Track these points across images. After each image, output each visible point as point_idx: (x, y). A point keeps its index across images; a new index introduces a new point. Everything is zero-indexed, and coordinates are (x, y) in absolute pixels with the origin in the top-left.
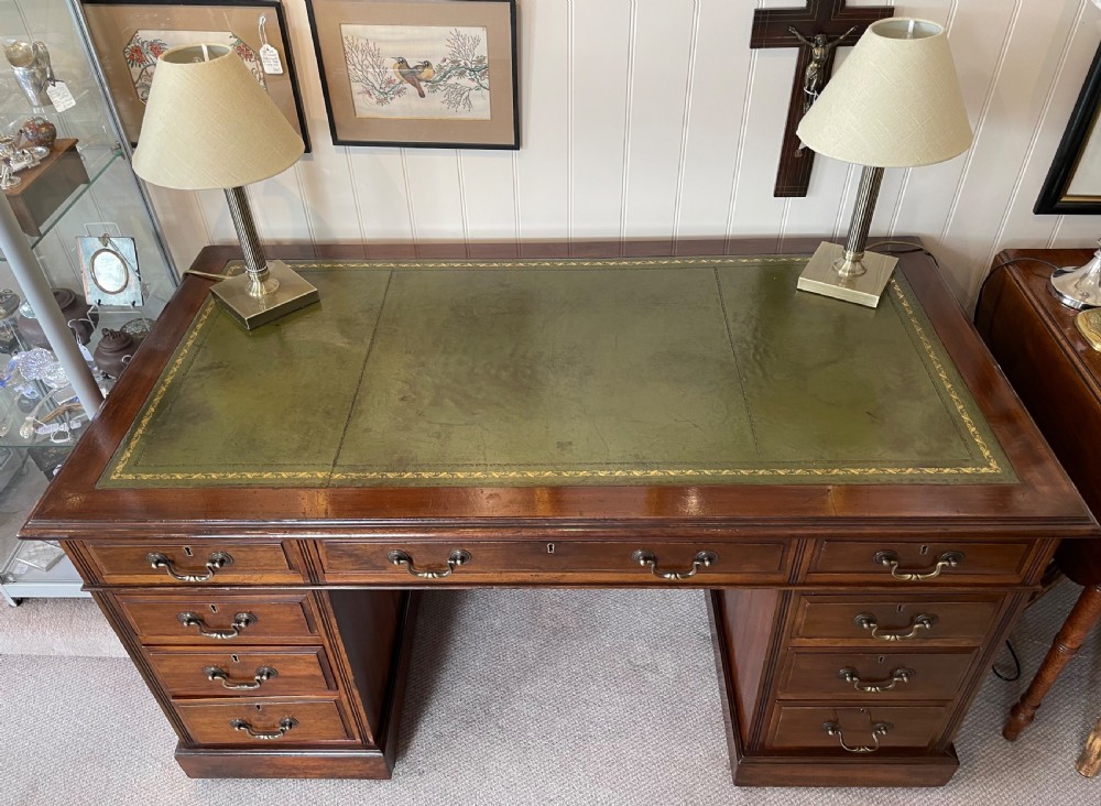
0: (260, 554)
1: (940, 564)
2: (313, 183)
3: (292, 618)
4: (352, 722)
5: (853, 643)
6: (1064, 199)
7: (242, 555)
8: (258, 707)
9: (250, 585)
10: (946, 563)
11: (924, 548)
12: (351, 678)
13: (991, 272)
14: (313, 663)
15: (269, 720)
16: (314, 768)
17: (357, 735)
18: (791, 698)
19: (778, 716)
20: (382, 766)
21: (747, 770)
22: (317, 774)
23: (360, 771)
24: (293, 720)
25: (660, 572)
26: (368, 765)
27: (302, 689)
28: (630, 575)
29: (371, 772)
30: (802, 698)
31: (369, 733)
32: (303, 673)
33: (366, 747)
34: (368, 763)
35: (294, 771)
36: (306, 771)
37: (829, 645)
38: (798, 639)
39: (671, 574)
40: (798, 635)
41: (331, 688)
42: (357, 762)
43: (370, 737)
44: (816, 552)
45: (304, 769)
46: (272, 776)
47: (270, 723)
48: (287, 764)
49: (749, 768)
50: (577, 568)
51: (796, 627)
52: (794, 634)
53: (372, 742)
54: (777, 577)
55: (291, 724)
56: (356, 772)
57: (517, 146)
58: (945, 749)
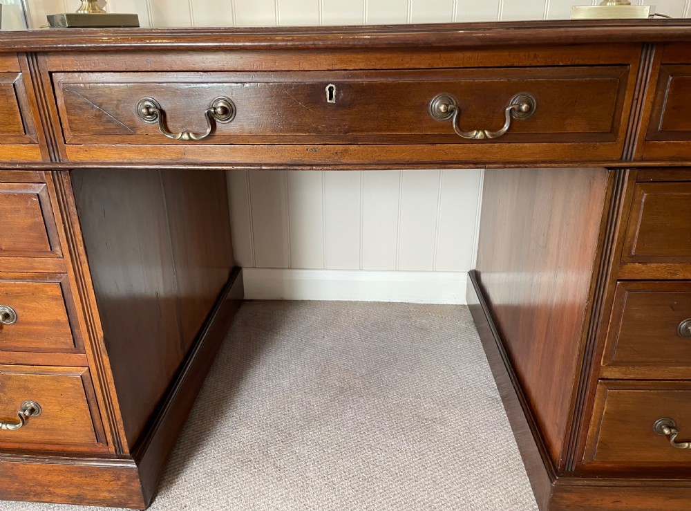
14: (56, 299)
15: (9, 403)
17: (110, 438)
18: (617, 376)
19: (601, 406)
20: (136, 485)
21: (562, 498)
22: (62, 496)
23: (110, 491)
24: (37, 404)
25: (465, 126)
26: (119, 483)
27: (45, 345)
28: (426, 147)
29: (124, 495)
30: (632, 377)
31: (122, 433)
32: (45, 317)
33: (120, 456)
34: (119, 480)
35: (39, 489)
36: (51, 489)
37: (669, 277)
38: (630, 265)
39: (478, 130)
40: (630, 256)
41: (76, 347)
42: (107, 476)
43: (124, 442)
44: (658, 98)
45: (49, 486)
46: (15, 496)
47: (11, 408)
48: (30, 477)
49: (565, 495)
50: (362, 131)
51: (627, 244)
52: (625, 254)
53: (127, 450)
54: (604, 149)
55: (32, 411)
56: (106, 494)
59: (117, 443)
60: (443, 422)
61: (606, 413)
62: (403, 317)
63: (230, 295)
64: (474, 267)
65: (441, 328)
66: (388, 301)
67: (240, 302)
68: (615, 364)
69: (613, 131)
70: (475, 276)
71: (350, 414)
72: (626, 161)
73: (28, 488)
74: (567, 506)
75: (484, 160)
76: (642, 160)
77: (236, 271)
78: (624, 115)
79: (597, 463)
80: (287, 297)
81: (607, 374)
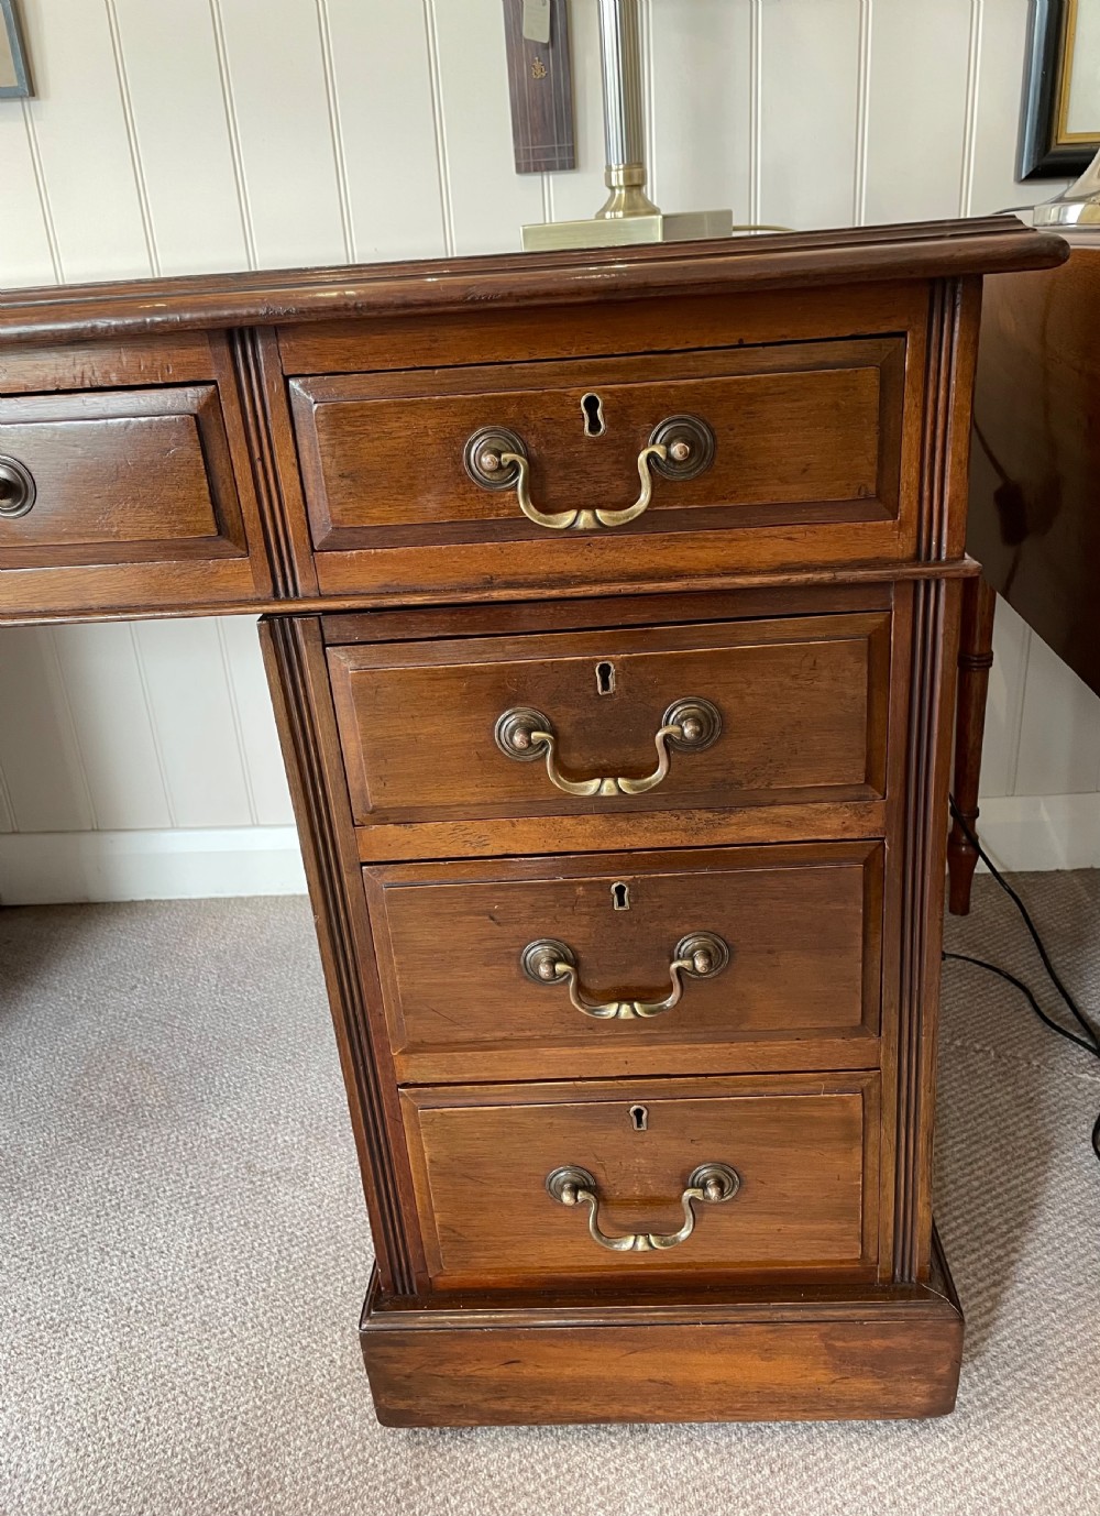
5: (531, 838)
6: (1063, 141)
10: (659, 449)
18: (436, 1078)
19: (419, 1146)
21: (389, 1359)
30: (465, 1077)
37: (470, 852)
38: (375, 829)
40: (368, 810)
49: (393, 1352)
51: (353, 783)
52: (358, 809)
57: (32, 91)
58: (919, 1279)
61: (431, 1161)
68: (418, 1050)
72: (287, 599)
74: (408, 1377)
76: (321, 597)
79: (457, 1276)
81: (408, 1074)
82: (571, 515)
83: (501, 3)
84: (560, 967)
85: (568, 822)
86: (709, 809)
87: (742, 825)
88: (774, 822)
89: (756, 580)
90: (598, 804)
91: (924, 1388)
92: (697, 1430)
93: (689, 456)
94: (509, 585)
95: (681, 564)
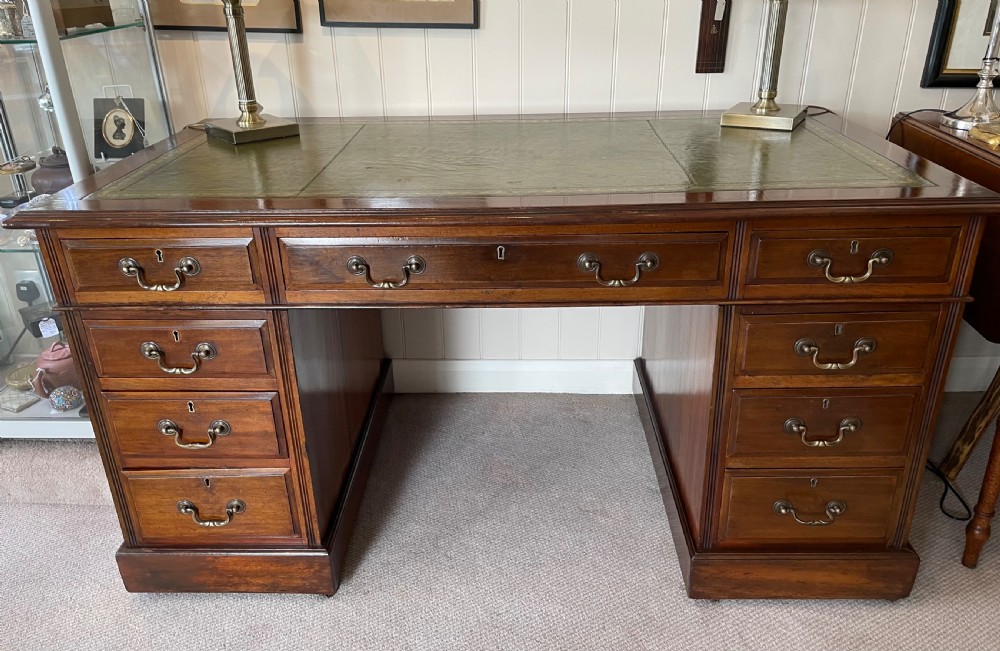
0: (227, 261)
1: (871, 261)
2: (302, 63)
3: (250, 350)
4: (300, 509)
5: (797, 382)
6: (945, 72)
7: (210, 261)
8: (207, 480)
9: (214, 305)
10: (877, 260)
11: (855, 243)
12: (303, 440)
13: (892, 128)
14: (267, 414)
15: (216, 502)
16: (256, 575)
17: (304, 530)
18: (740, 466)
19: (728, 491)
20: (327, 572)
21: (701, 571)
22: (259, 585)
23: (303, 579)
24: (241, 502)
25: (604, 278)
26: (312, 570)
27: (253, 452)
28: (576, 290)
29: (315, 581)
30: (751, 466)
31: (316, 526)
32: (256, 429)
33: (312, 547)
34: (312, 567)
35: (236, 580)
36: (248, 579)
37: (773, 386)
38: (742, 377)
39: (615, 280)
40: (741, 371)
41: (282, 453)
42: (301, 565)
43: (317, 534)
44: (752, 255)
45: (246, 577)
46: (212, 588)
47: (217, 507)
48: (230, 568)
49: (703, 568)
50: (525, 279)
51: (738, 361)
52: (737, 370)
53: (318, 542)
54: (716, 291)
55: (238, 507)
56: (299, 581)
57: (476, 25)
58: (903, 546)
59: (310, 534)
60: (605, 514)
61: (732, 497)
62: (566, 409)
63: (385, 389)
64: (640, 355)
65: (605, 420)
66: (549, 392)
67: (392, 396)
68: (736, 455)
69: (720, 278)
70: (640, 364)
71: (514, 508)
72: (731, 300)
73: (226, 579)
74: (706, 578)
75: (622, 299)
76: (744, 299)
77: (386, 363)
78: (727, 268)
79: (729, 541)
80: (441, 389)
81: (731, 464)
82: (843, 278)
83: (701, 2)
84: (801, 428)
85: (811, 377)
86: (863, 374)
87: (874, 380)
88: (886, 379)
89: (899, 300)
90: (829, 372)
91: (901, 586)
92: (811, 602)
93: (887, 262)
94: (811, 298)
95: (872, 293)
